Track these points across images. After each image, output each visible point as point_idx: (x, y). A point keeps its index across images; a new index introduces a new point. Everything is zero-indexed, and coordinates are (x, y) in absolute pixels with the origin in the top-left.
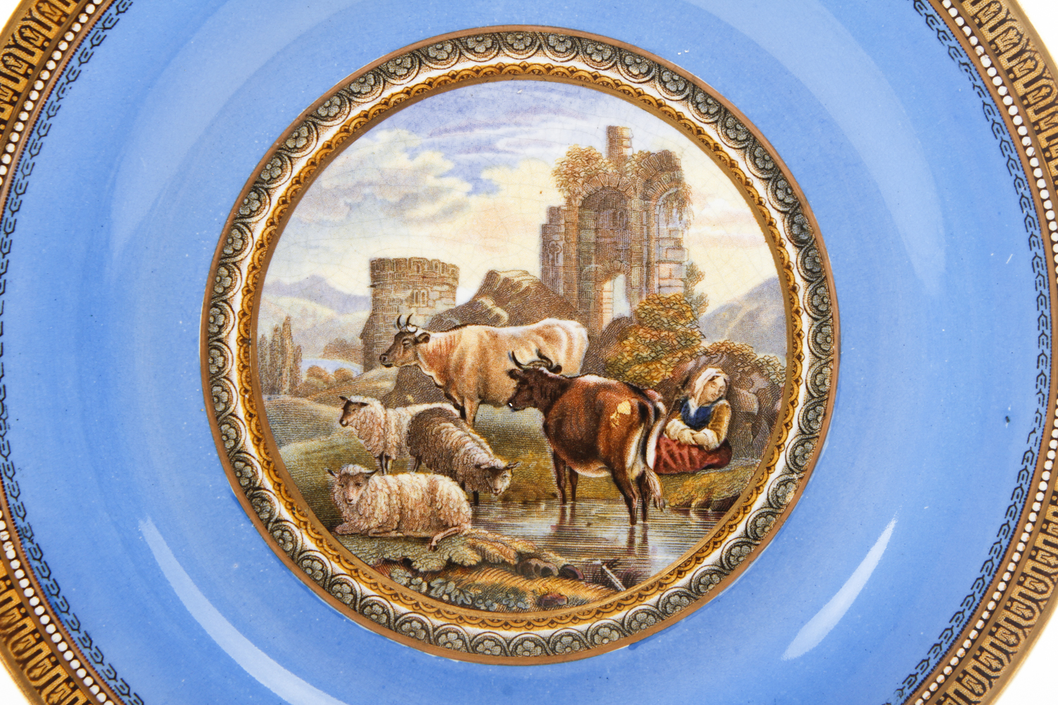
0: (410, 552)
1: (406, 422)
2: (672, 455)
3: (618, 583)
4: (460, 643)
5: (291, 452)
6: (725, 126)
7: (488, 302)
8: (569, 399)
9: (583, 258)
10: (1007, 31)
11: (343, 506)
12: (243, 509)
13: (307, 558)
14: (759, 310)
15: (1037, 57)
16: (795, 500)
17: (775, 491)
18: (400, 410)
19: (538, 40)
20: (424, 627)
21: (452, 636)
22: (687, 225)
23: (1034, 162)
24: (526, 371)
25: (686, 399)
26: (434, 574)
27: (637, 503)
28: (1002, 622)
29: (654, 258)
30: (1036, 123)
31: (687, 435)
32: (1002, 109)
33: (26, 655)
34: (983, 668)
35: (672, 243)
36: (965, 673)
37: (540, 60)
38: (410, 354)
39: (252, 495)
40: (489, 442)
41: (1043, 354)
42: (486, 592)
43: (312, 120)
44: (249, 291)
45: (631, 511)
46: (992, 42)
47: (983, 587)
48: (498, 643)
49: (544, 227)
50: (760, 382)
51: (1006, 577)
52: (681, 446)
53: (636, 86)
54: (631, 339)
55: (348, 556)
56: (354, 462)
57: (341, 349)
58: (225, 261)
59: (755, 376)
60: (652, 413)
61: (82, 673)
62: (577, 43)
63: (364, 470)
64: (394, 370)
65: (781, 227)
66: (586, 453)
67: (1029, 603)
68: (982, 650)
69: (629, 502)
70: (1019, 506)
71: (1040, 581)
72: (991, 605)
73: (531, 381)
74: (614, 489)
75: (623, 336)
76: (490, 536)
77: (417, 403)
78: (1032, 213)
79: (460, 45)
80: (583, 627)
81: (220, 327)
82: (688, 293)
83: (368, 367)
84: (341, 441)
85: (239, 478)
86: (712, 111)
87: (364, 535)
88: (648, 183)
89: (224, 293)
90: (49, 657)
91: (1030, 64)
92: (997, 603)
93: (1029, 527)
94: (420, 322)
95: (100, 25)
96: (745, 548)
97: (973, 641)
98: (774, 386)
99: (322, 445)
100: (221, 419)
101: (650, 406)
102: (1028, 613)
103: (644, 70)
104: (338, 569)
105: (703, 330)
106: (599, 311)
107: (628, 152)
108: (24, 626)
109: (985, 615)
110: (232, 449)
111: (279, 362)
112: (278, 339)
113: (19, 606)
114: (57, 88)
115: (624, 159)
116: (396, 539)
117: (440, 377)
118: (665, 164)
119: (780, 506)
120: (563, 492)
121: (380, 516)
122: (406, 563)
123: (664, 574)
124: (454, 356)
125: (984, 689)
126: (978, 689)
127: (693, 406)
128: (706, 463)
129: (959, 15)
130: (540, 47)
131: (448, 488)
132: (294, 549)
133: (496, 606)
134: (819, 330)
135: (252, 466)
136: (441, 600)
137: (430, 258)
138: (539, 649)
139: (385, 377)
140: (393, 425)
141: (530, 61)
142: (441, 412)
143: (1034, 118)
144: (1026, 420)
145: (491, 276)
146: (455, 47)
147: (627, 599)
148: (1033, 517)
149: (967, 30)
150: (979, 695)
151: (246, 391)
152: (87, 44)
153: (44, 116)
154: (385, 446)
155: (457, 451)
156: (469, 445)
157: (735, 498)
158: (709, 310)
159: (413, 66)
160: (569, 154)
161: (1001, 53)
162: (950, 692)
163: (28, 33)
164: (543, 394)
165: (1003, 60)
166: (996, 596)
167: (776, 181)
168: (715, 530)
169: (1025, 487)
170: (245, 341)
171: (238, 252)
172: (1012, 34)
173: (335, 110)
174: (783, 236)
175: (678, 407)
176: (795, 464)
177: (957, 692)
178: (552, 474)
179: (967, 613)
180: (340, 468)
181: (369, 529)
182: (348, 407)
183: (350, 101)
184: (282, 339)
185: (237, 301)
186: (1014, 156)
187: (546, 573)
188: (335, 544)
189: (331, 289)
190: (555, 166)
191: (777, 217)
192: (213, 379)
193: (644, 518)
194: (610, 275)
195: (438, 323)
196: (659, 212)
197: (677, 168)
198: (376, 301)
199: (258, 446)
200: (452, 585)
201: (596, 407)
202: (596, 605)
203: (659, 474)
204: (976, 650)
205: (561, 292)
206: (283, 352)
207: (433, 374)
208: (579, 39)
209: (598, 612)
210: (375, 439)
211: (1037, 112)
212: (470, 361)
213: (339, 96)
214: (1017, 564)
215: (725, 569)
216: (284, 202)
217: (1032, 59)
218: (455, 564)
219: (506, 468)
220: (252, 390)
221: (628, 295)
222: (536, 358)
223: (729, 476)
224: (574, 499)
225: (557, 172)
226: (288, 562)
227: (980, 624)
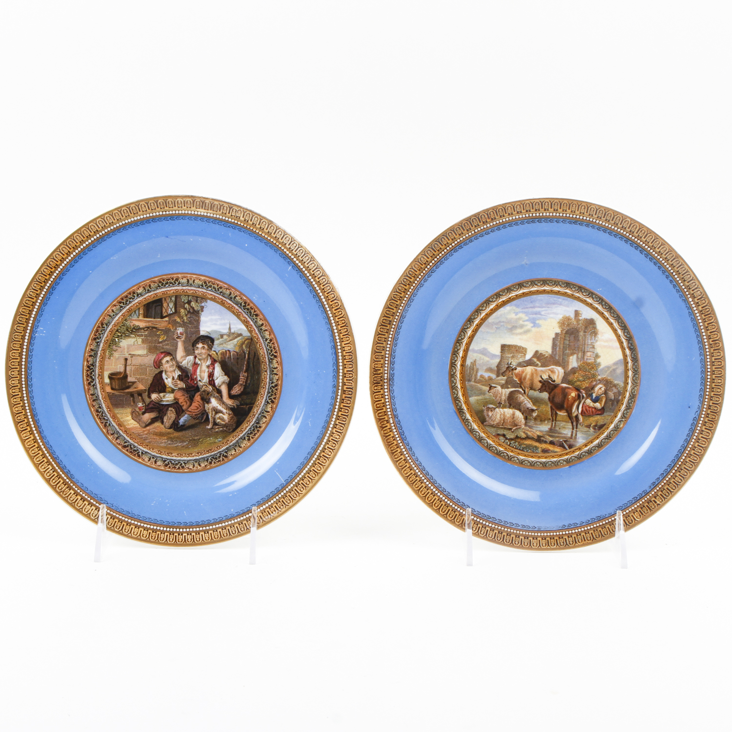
0: (505, 432)
1: (507, 393)
2: (586, 410)
3: (567, 447)
4: (518, 461)
5: (473, 399)
6: (610, 312)
7: (535, 360)
8: (557, 391)
9: (564, 348)
10: (697, 291)
11: (487, 417)
12: (457, 415)
13: (475, 431)
14: (617, 368)
15: (706, 300)
16: (623, 427)
17: (617, 424)
18: (506, 389)
19: (556, 283)
20: (508, 455)
21: (516, 459)
22: (597, 341)
23: (703, 331)
24: (545, 381)
25: (592, 393)
26: (511, 439)
27: (575, 424)
28: (683, 468)
29: (586, 350)
30: (704, 319)
31: (592, 404)
32: (695, 314)
33: (394, 451)
34: (676, 482)
35: (591, 346)
36: (670, 483)
37: (556, 289)
38: (510, 373)
39: (460, 411)
40: (532, 401)
41: (701, 388)
42: (527, 446)
43: (488, 302)
44: (465, 351)
45: (573, 426)
46: (693, 294)
47: (678, 457)
48: (529, 462)
49: (554, 339)
50: (615, 390)
51: (685, 455)
52: (589, 407)
53: (584, 299)
54: (577, 374)
55: (487, 432)
56: (491, 404)
57: (490, 370)
58: (458, 341)
59: (614, 388)
60: (581, 397)
61: (408, 458)
62: (568, 285)
63: (494, 407)
64: (505, 378)
65: (625, 344)
66: (560, 407)
67: (691, 463)
68: (676, 476)
69: (572, 423)
70: (691, 434)
71: (696, 457)
72: (680, 463)
73: (546, 384)
74: (568, 419)
75: (574, 373)
76: (530, 430)
77: (511, 388)
78: (701, 346)
79: (533, 283)
80: (555, 459)
81: (455, 361)
82: (595, 361)
83: (498, 376)
84: (488, 397)
85: (457, 406)
86: (607, 307)
87: (492, 426)
88: (586, 327)
89: (457, 351)
90: (400, 452)
91: (704, 301)
92: (682, 462)
93: (693, 440)
94: (514, 364)
95: (431, 271)
96: (606, 440)
97: (674, 473)
98: (619, 392)
99: (482, 398)
100: (453, 388)
101: (581, 394)
102: (691, 466)
103: (587, 294)
104: (484, 435)
105: (599, 373)
106: (568, 365)
107: (581, 318)
108: (394, 443)
109: (678, 466)
110: (456, 397)
111: (472, 373)
112: (472, 366)
113: (393, 437)
114: (417, 289)
115: (579, 320)
116: (502, 428)
117: (519, 381)
118: (591, 323)
119: (618, 428)
120: (553, 418)
121: (497, 421)
122: (504, 435)
123: (581, 446)
124: (524, 375)
125: (676, 488)
126: (674, 488)
127: (594, 396)
128: (597, 413)
129: (683, 285)
130: (557, 285)
131: (518, 414)
132: (471, 428)
133: (530, 451)
134: (634, 376)
135: (461, 402)
136: (513, 447)
137: (519, 345)
138: (541, 465)
139: (502, 379)
140: (504, 394)
141: (553, 289)
142: (518, 391)
143: (704, 317)
144: (695, 408)
145: (537, 352)
146: (531, 283)
147: (569, 452)
148: (695, 437)
149: (685, 290)
150: (674, 490)
151: (461, 380)
152: (426, 276)
153: (412, 296)
154: (501, 400)
155: (522, 403)
156: (526, 402)
157: (605, 425)
158: (601, 367)
159: (519, 288)
160: (563, 317)
161: (695, 298)
162: (665, 488)
163: (411, 273)
164: (549, 388)
165: (696, 299)
166: (682, 460)
167: (625, 330)
168: (598, 434)
169: (693, 428)
170: (462, 365)
171: (462, 339)
172: (699, 292)
173: (495, 299)
174: (626, 346)
175: (589, 396)
176: (624, 416)
177: (667, 488)
178: (550, 413)
179: (672, 465)
180: (487, 405)
181: (494, 424)
182: (491, 388)
183: (499, 297)
184: (473, 366)
185: (461, 353)
186: (697, 328)
187: (546, 442)
188: (483, 428)
189: (489, 352)
190: (558, 321)
191: (624, 341)
192: (452, 376)
193: (577, 428)
194: (572, 354)
195: (520, 365)
196: (588, 336)
197: (595, 324)
198: (502, 357)
199: (463, 397)
200: (517, 443)
201: (565, 393)
202: (560, 453)
203: (582, 415)
204: (674, 476)
205: (557, 358)
206: (473, 369)
207: (517, 380)
208: (569, 283)
209: (560, 455)
210: (498, 398)
211: (705, 316)
212: (528, 377)
213: (496, 295)
214: (689, 451)
215: (600, 446)
216: (477, 325)
217: (704, 300)
218: (518, 437)
219: (536, 410)
220: (463, 380)
221: (577, 361)
222: (548, 377)
223: (603, 418)
224: (556, 420)
225: (559, 323)
226: (469, 432)
227: (676, 468)
